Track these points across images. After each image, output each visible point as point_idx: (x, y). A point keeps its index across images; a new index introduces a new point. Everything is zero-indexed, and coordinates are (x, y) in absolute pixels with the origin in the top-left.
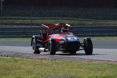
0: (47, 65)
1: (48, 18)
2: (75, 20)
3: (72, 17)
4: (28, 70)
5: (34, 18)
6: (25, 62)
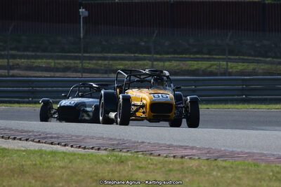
0: (196, 172)
1: (192, 56)
2: (258, 62)
3: (250, 55)
6: (143, 164)
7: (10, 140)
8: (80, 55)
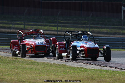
7: (88, 65)
8: (122, 27)
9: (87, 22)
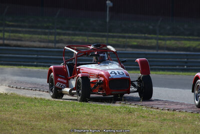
0: (183, 121)
1: (186, 37)
4: (151, 128)
5: (162, 37)
6: (146, 114)
8: (106, 34)
9: (51, 24)
